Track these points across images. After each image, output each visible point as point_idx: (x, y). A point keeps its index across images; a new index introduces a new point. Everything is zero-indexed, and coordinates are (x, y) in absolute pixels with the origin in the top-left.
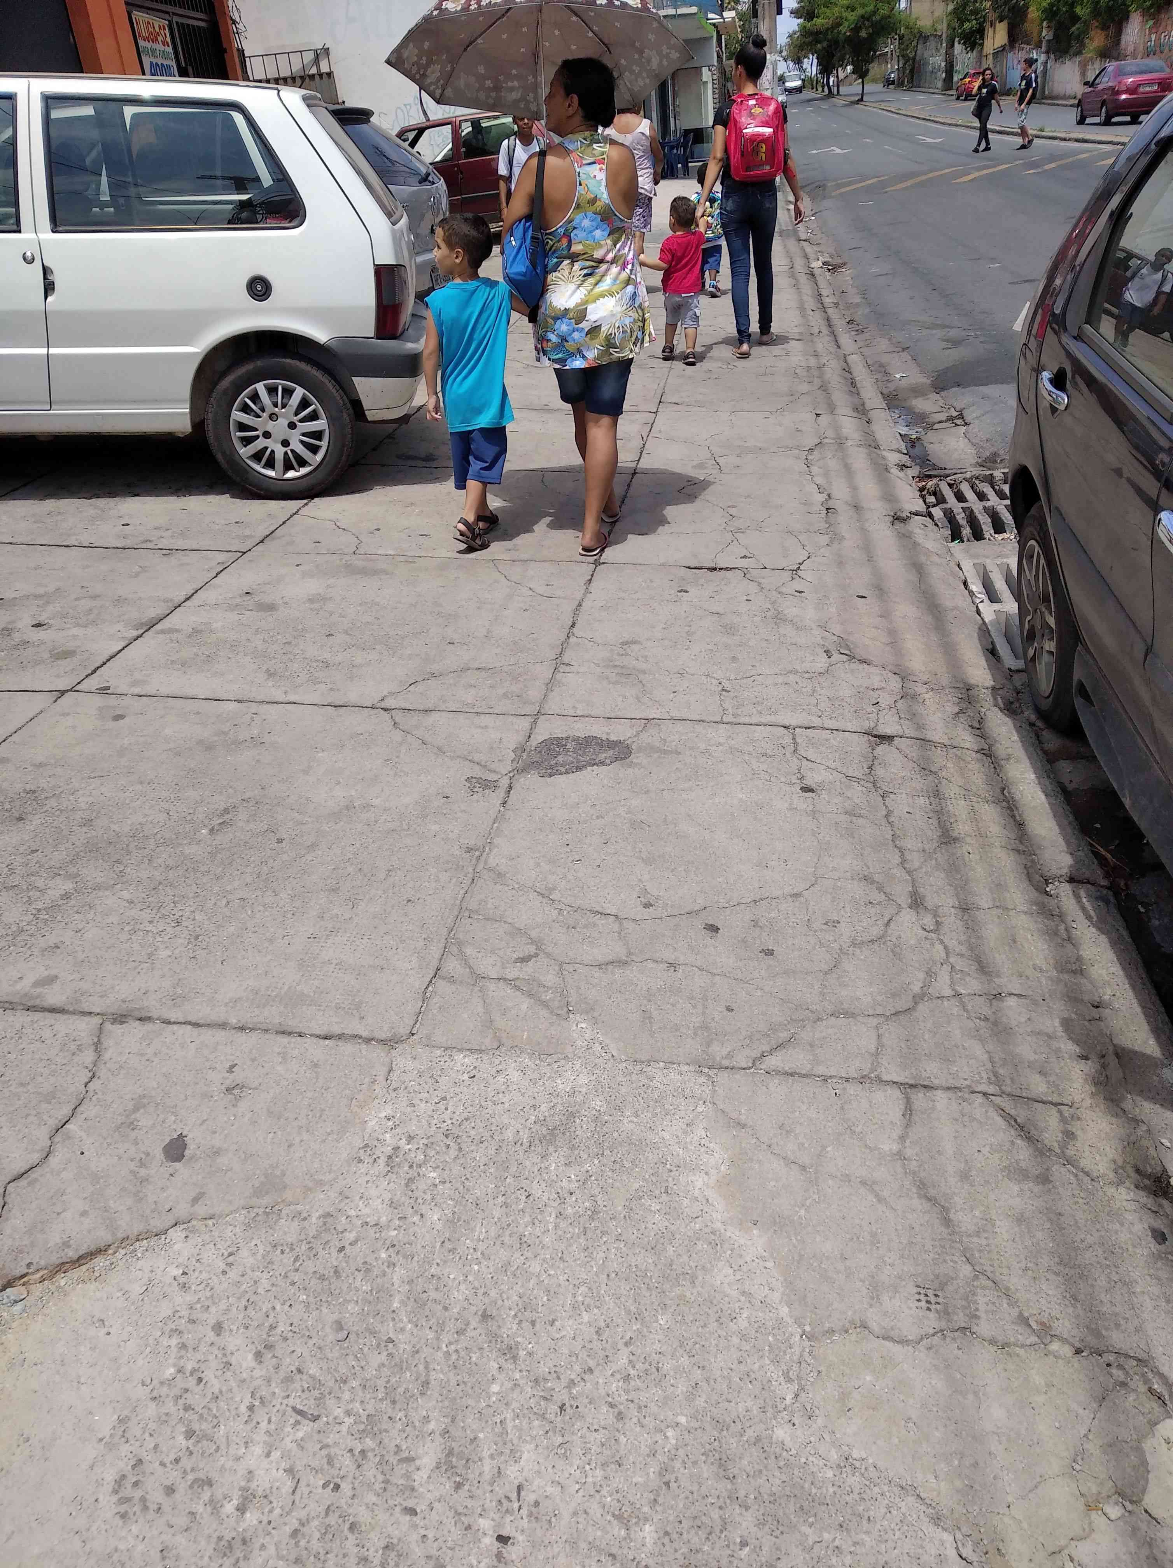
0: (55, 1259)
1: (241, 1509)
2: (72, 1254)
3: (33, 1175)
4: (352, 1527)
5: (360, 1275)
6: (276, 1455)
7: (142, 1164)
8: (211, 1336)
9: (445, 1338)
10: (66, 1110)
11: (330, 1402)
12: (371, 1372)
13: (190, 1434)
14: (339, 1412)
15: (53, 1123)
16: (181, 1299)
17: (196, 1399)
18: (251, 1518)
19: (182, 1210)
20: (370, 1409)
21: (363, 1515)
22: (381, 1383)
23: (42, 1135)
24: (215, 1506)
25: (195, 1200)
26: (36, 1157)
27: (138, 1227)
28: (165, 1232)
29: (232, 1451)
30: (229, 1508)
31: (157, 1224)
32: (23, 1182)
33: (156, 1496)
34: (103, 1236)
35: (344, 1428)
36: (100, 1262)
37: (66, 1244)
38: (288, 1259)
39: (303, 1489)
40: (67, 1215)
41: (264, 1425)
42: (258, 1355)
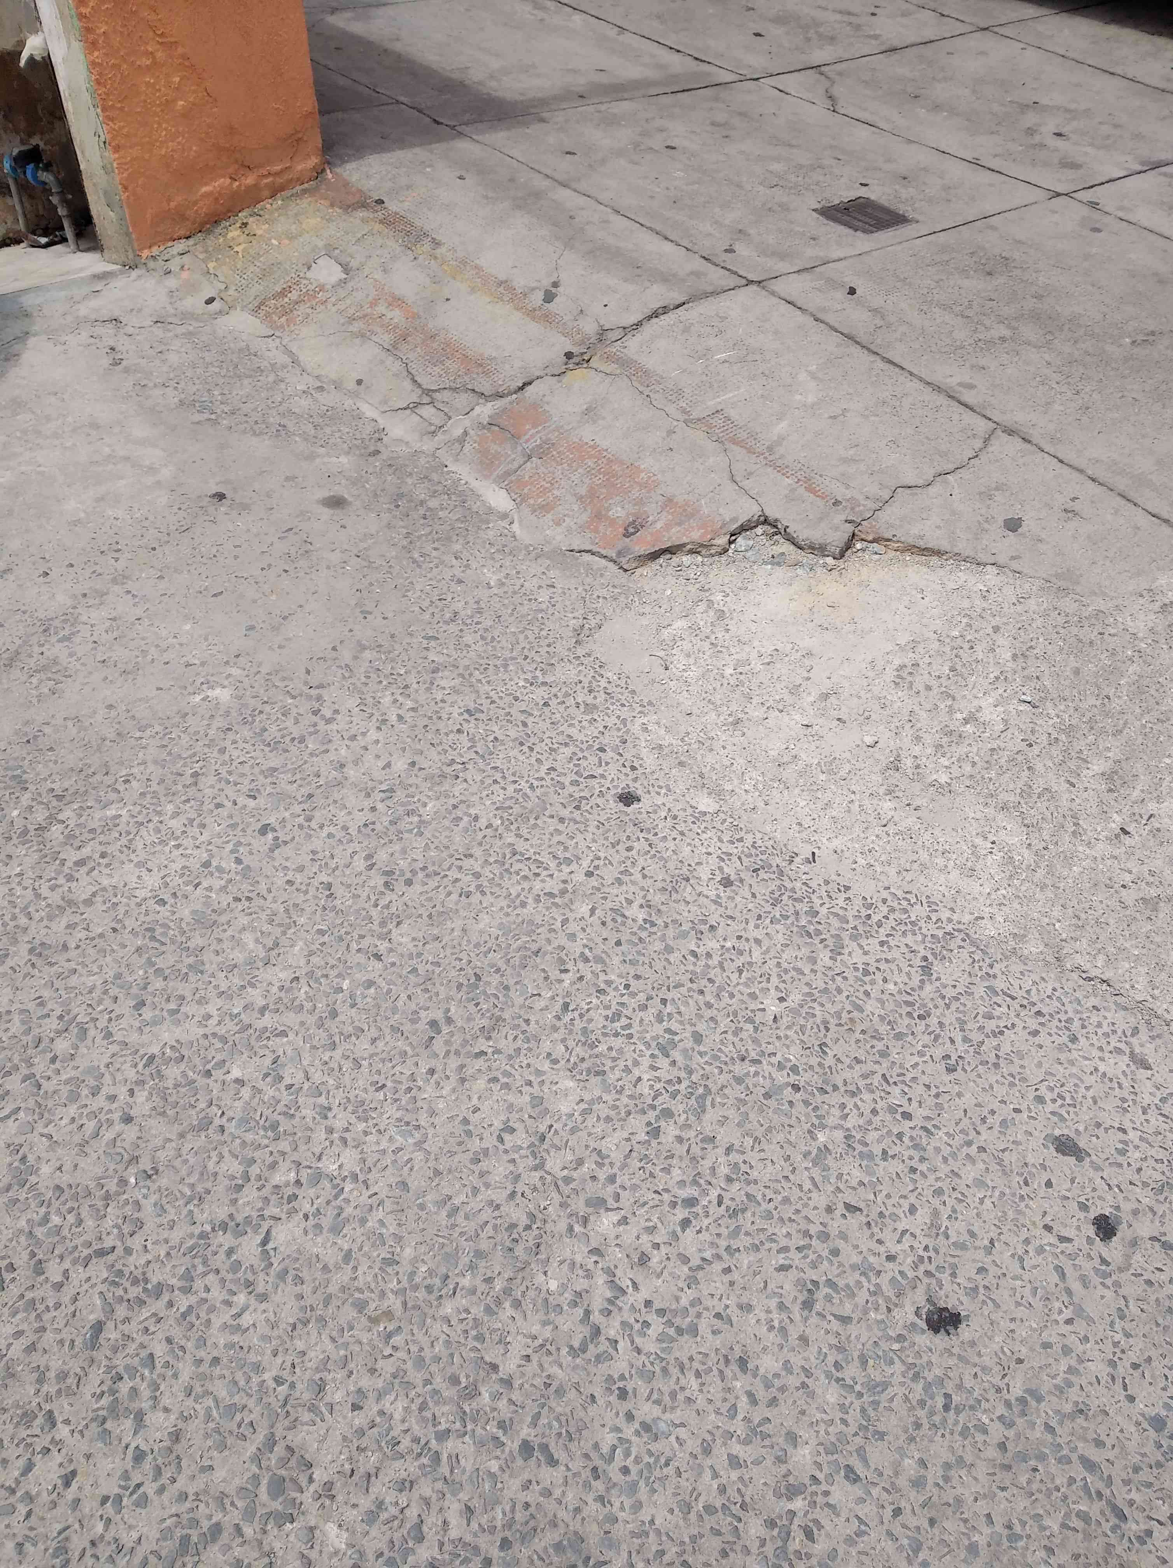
0: (911, 541)
1: (966, 721)
2: (922, 544)
3: (915, 490)
4: (1029, 768)
5: (1106, 654)
6: (1000, 709)
7: (987, 521)
8: (990, 630)
9: (1147, 717)
10: (951, 467)
11: (1049, 704)
12: (1084, 705)
13: (952, 669)
14: (1053, 713)
15: (939, 469)
16: (978, 603)
17: (965, 655)
18: (969, 728)
19: (1002, 559)
20: (1073, 722)
21: (1039, 767)
22: (1088, 715)
23: (929, 474)
24: (951, 710)
25: (1013, 558)
26: (920, 482)
27: (968, 552)
28: (985, 565)
29: (975, 691)
30: (959, 716)
31: (982, 557)
32: (908, 491)
33: (919, 685)
34: (945, 545)
35: (1051, 722)
36: (935, 560)
37: (921, 537)
38: (1061, 620)
39: (1008, 734)
40: (928, 523)
41: (1000, 691)
42: (1015, 657)
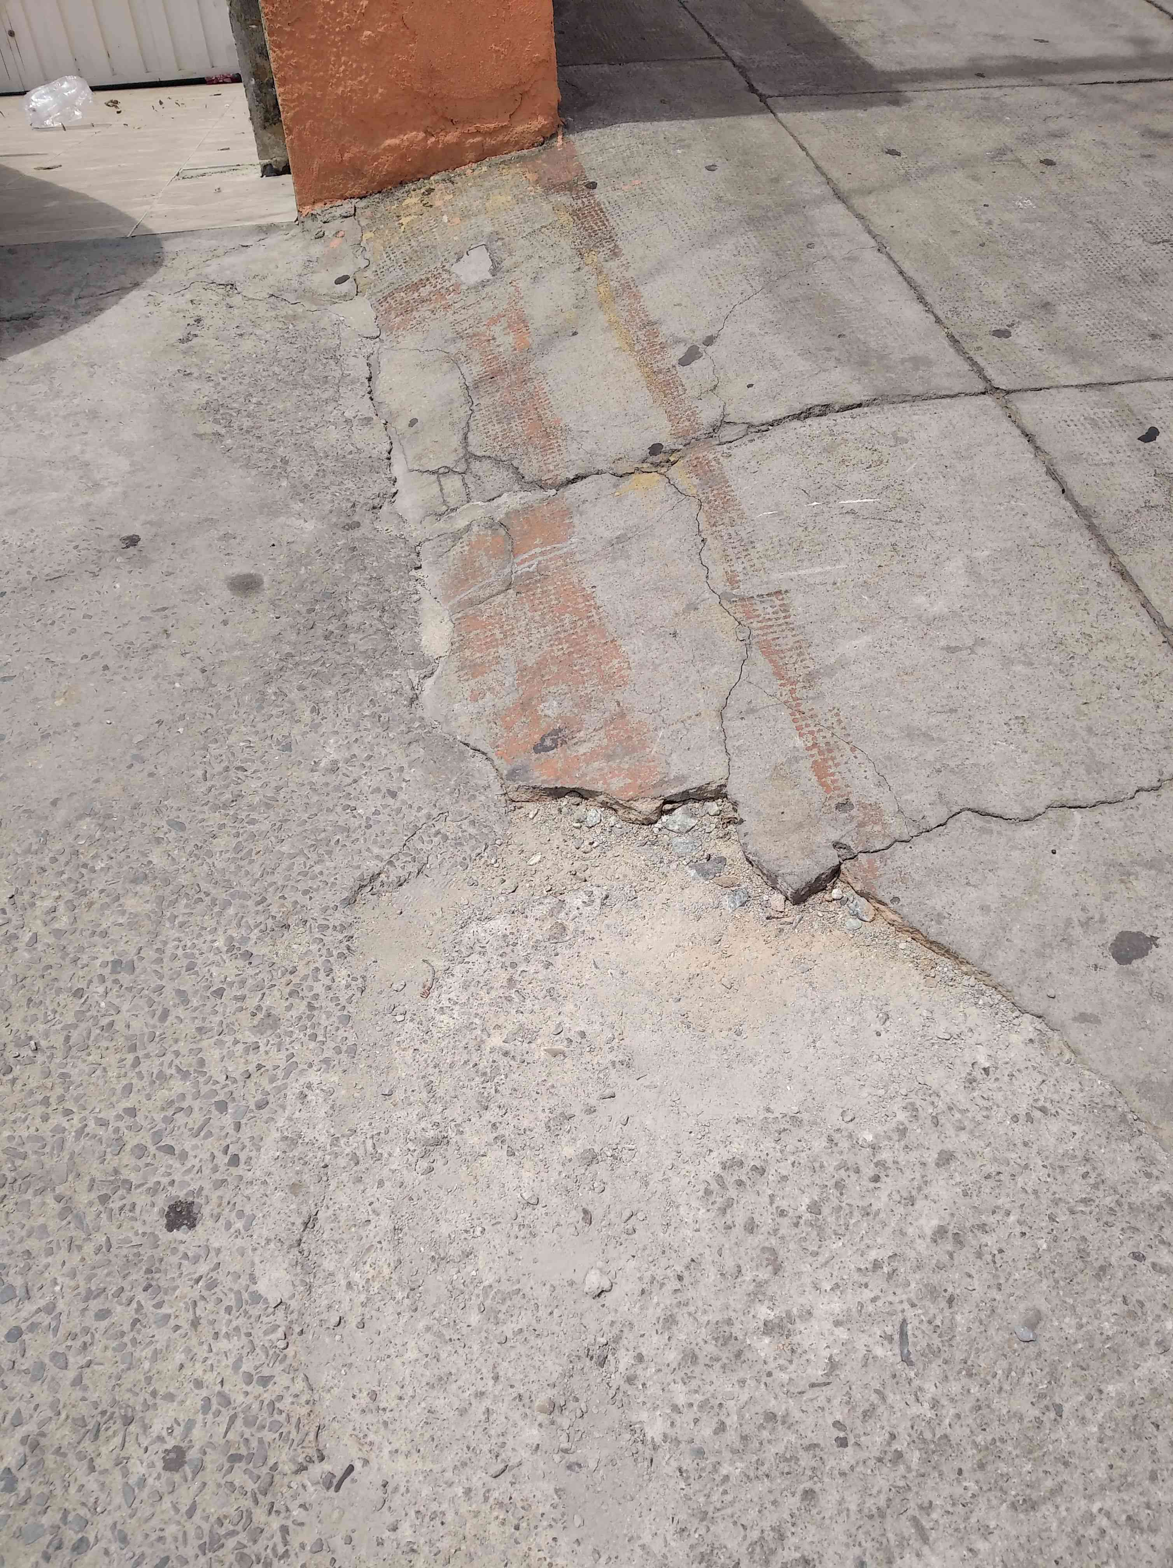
0: (916, 919)
1: (768, 1328)
2: (933, 931)
3: (995, 825)
4: (809, 1494)
6: (842, 1334)
7: (1085, 924)
8: (931, 1157)
10: (1093, 796)
11: (935, 1369)
12: (1000, 1405)
13: (815, 1208)
14: (930, 1390)
15: (1068, 795)
16: (954, 1090)
17: (856, 1187)
18: (764, 1346)
19: (1061, 1012)
20: (958, 1433)
21: (828, 1502)
22: (995, 1430)
23: (1048, 794)
24: (758, 1293)
25: (1083, 1018)
26: (1015, 810)
27: (1005, 977)
28: (1024, 1012)
29: (822, 1274)
30: (763, 1312)
31: (1026, 995)
32: (978, 821)
33: (739, 1216)
34: (972, 948)
35: (915, 1409)
36: (946, 966)
37: (939, 918)
38: (1080, 1189)
39: (822, 1394)
40: (973, 894)
41: (867, 1294)
42: (941, 1232)
